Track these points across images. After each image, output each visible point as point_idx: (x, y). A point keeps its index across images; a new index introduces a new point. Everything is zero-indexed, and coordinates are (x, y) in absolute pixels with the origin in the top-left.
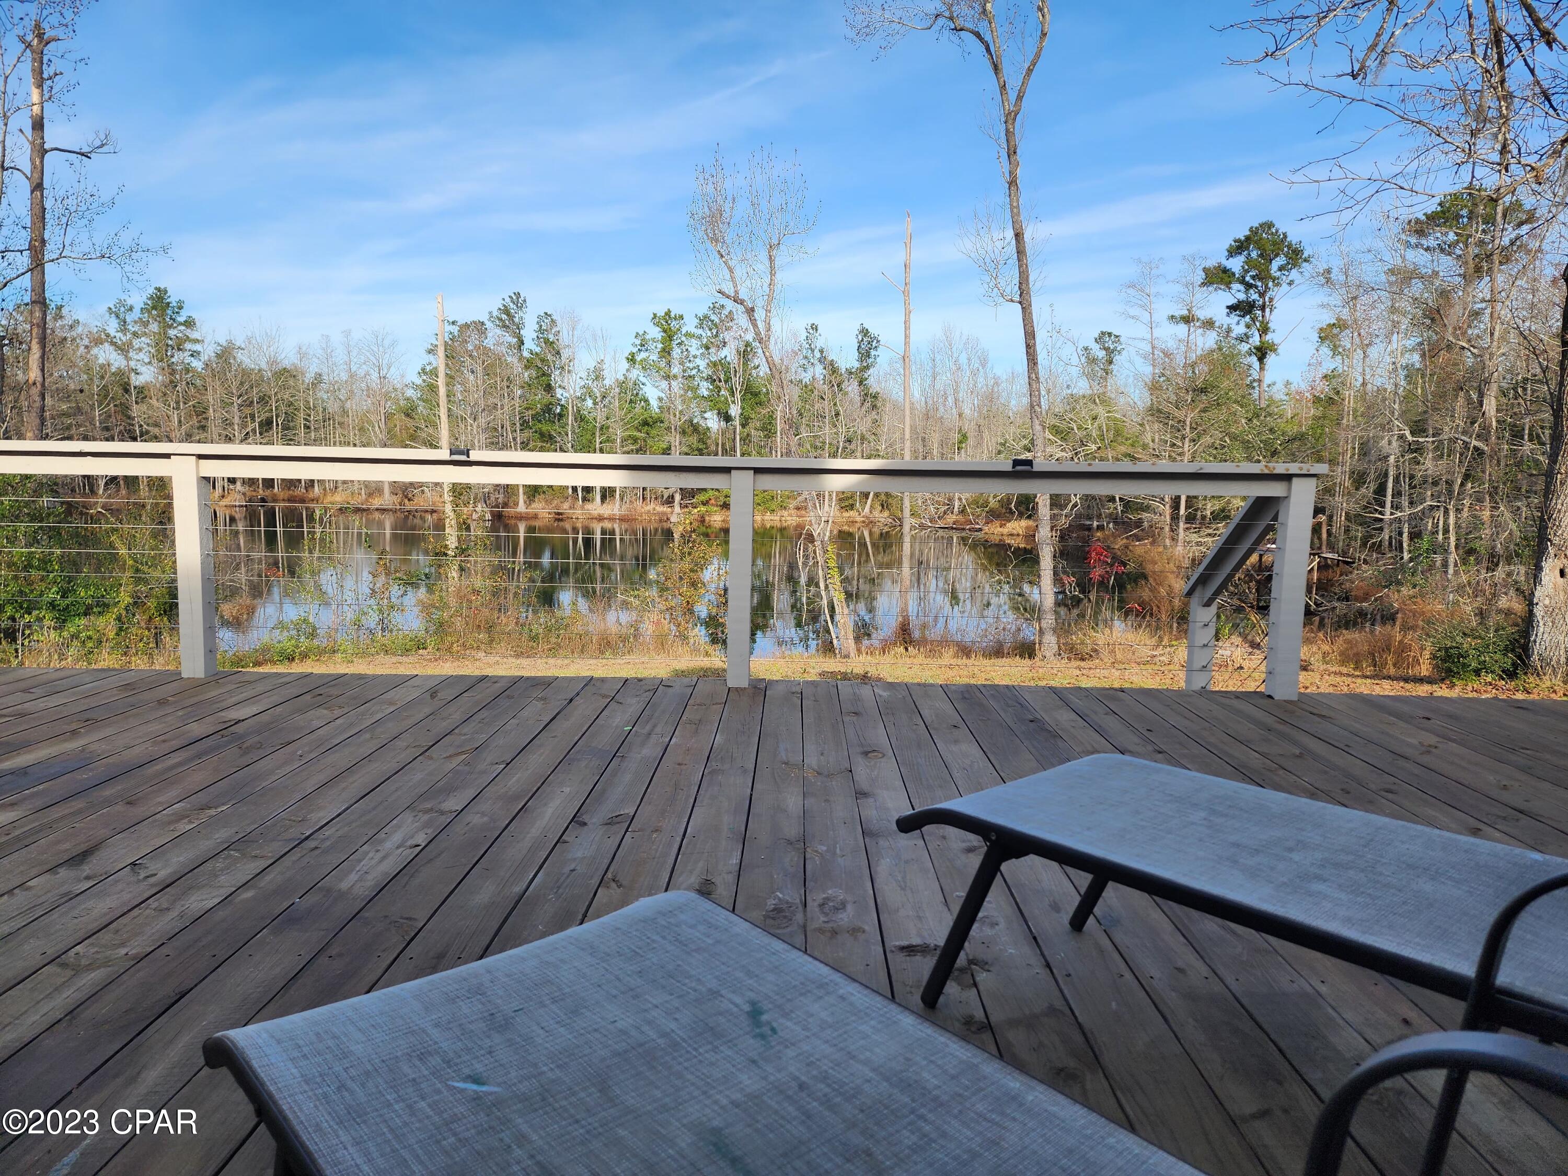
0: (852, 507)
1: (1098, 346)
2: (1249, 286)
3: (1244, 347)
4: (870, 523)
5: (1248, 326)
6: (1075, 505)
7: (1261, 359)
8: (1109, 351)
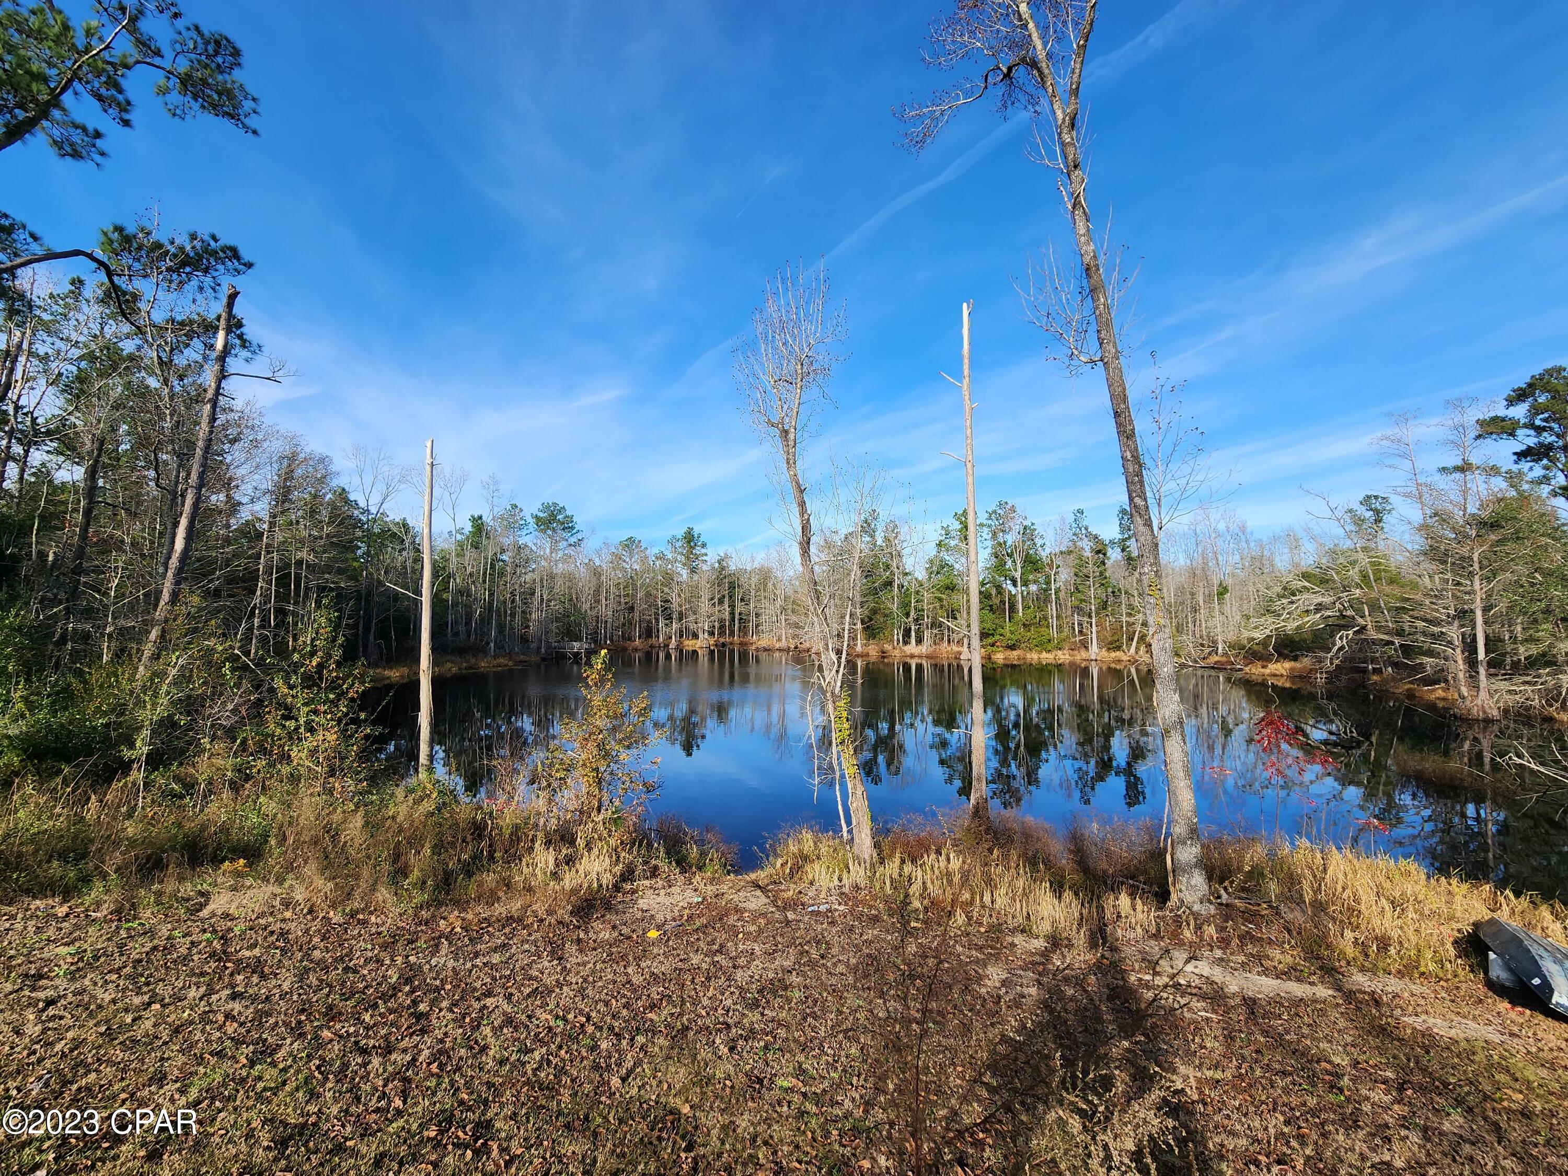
0: (1119, 648)
1: (1364, 508)
2: (1540, 430)
4: (1136, 662)
6: (1341, 648)
8: (1377, 512)
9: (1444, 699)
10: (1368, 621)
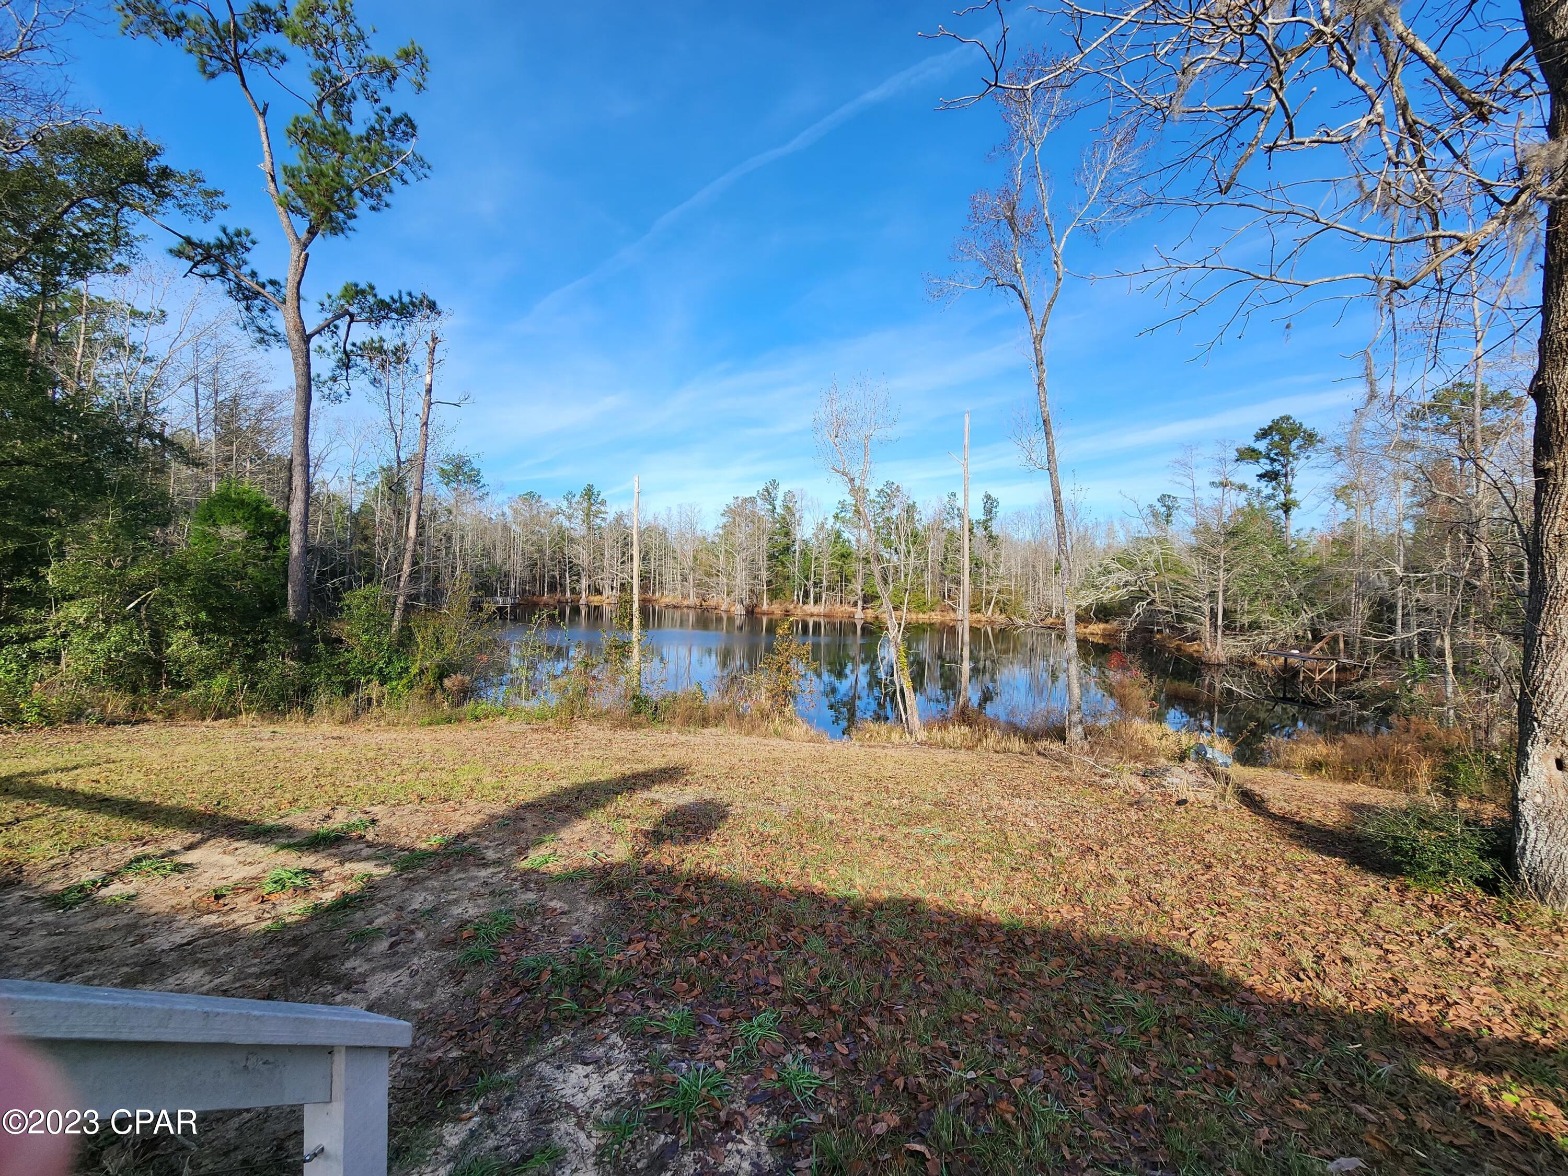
0: (979, 611)
1: (1160, 505)
2: (1273, 461)
3: (1272, 503)
4: (991, 623)
5: (1274, 489)
6: (1138, 615)
7: (1286, 512)
8: (1168, 508)
9: (1198, 651)
10: (1157, 596)
